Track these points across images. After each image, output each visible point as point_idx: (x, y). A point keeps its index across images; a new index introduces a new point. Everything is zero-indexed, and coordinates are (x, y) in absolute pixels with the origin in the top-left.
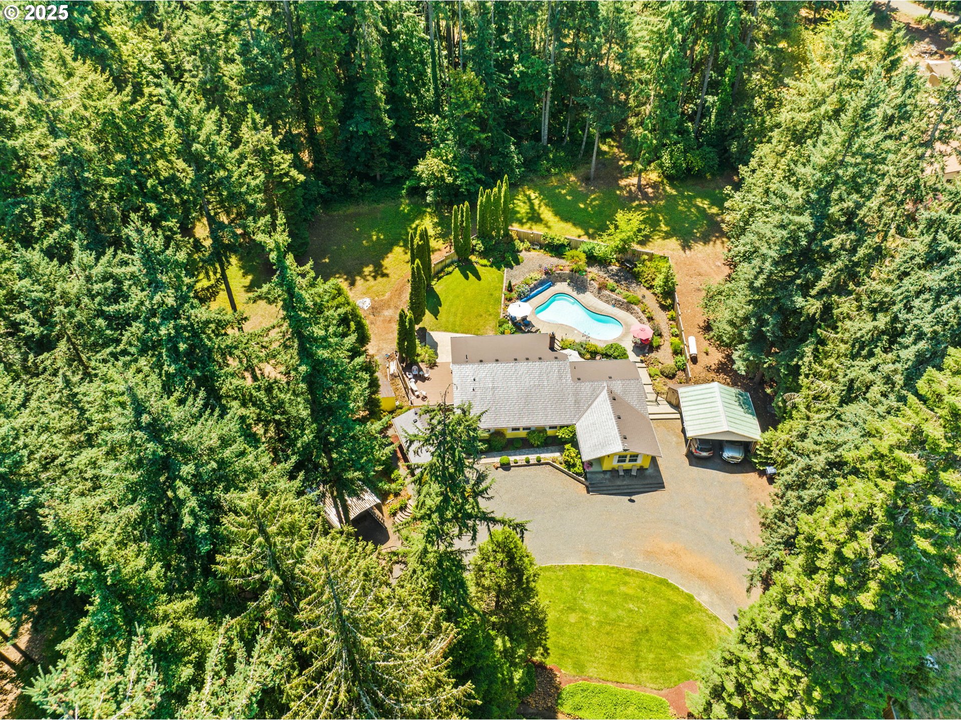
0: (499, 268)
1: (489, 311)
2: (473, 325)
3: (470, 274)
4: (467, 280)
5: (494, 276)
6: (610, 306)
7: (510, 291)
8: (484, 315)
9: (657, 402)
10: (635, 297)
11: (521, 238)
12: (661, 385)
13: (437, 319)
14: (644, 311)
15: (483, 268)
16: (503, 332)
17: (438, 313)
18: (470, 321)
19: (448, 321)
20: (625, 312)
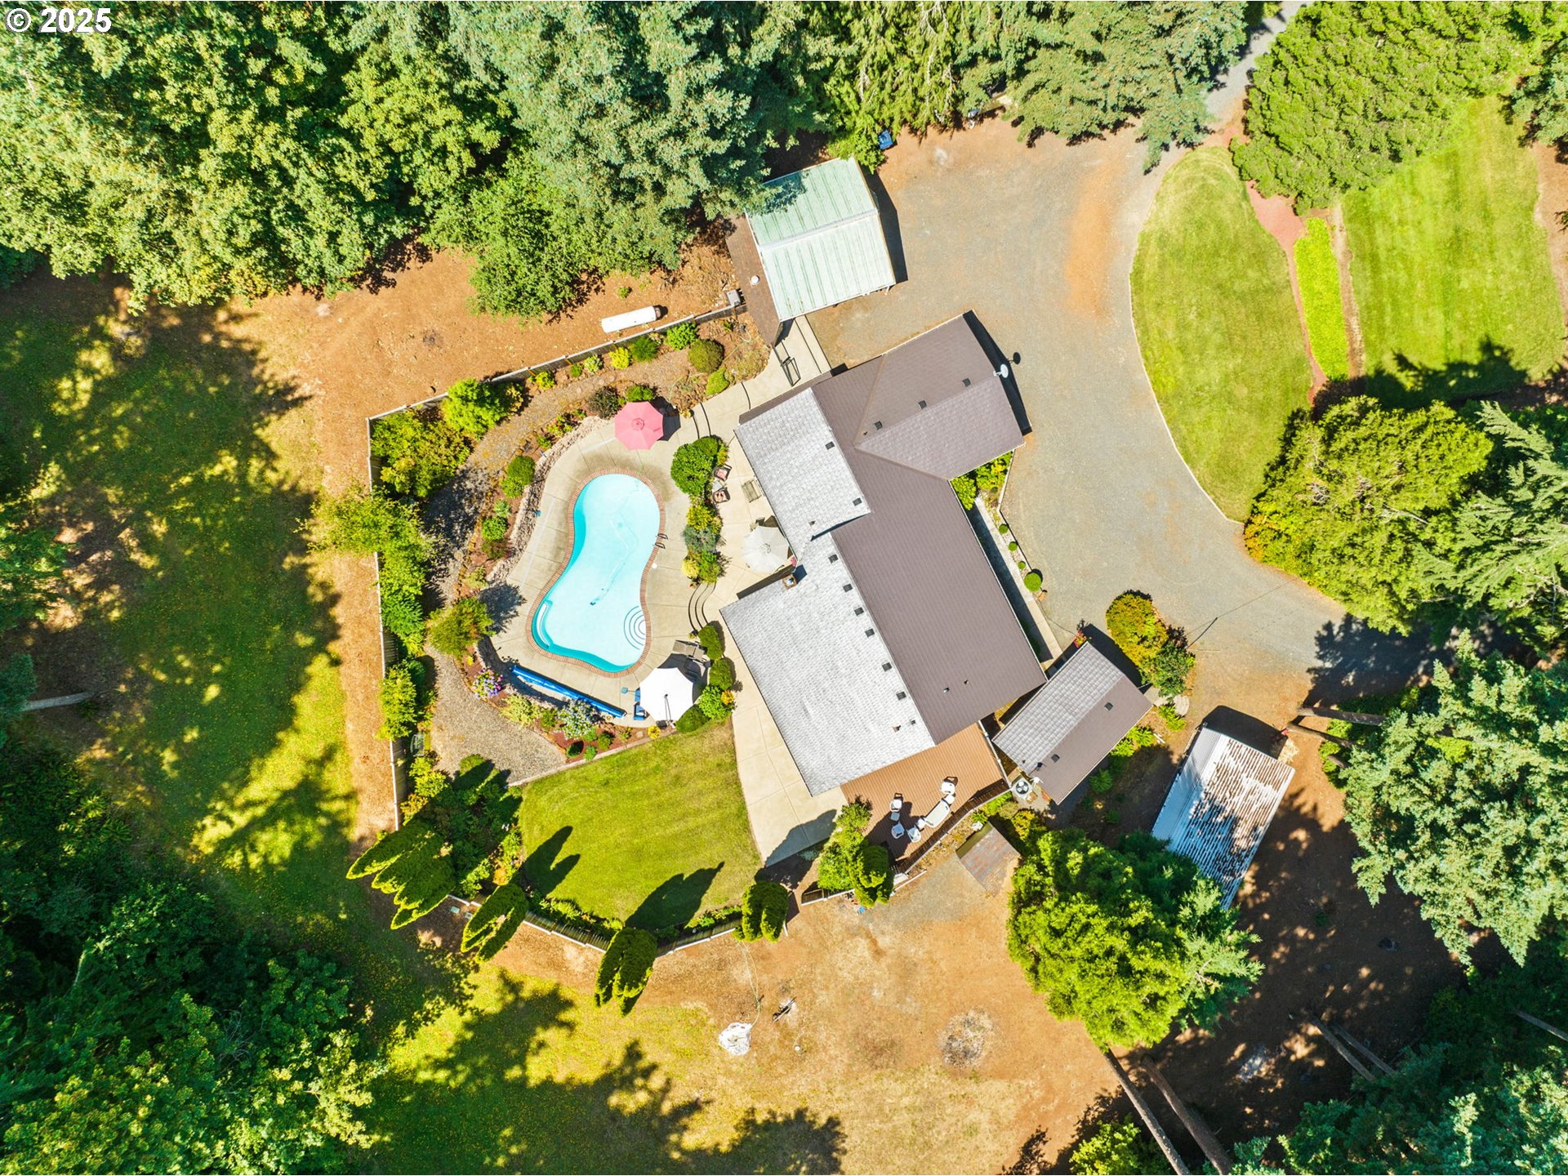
0: (515, 803)
1: (657, 767)
2: (709, 782)
3: (559, 858)
4: (578, 857)
5: (543, 802)
6: (538, 520)
7: (577, 748)
8: (673, 772)
9: (785, 363)
10: (515, 470)
11: (407, 787)
12: (743, 364)
13: (721, 865)
14: (550, 439)
15: (525, 838)
16: (729, 707)
17: (701, 871)
18: (700, 793)
19: (720, 838)
20: (547, 484)
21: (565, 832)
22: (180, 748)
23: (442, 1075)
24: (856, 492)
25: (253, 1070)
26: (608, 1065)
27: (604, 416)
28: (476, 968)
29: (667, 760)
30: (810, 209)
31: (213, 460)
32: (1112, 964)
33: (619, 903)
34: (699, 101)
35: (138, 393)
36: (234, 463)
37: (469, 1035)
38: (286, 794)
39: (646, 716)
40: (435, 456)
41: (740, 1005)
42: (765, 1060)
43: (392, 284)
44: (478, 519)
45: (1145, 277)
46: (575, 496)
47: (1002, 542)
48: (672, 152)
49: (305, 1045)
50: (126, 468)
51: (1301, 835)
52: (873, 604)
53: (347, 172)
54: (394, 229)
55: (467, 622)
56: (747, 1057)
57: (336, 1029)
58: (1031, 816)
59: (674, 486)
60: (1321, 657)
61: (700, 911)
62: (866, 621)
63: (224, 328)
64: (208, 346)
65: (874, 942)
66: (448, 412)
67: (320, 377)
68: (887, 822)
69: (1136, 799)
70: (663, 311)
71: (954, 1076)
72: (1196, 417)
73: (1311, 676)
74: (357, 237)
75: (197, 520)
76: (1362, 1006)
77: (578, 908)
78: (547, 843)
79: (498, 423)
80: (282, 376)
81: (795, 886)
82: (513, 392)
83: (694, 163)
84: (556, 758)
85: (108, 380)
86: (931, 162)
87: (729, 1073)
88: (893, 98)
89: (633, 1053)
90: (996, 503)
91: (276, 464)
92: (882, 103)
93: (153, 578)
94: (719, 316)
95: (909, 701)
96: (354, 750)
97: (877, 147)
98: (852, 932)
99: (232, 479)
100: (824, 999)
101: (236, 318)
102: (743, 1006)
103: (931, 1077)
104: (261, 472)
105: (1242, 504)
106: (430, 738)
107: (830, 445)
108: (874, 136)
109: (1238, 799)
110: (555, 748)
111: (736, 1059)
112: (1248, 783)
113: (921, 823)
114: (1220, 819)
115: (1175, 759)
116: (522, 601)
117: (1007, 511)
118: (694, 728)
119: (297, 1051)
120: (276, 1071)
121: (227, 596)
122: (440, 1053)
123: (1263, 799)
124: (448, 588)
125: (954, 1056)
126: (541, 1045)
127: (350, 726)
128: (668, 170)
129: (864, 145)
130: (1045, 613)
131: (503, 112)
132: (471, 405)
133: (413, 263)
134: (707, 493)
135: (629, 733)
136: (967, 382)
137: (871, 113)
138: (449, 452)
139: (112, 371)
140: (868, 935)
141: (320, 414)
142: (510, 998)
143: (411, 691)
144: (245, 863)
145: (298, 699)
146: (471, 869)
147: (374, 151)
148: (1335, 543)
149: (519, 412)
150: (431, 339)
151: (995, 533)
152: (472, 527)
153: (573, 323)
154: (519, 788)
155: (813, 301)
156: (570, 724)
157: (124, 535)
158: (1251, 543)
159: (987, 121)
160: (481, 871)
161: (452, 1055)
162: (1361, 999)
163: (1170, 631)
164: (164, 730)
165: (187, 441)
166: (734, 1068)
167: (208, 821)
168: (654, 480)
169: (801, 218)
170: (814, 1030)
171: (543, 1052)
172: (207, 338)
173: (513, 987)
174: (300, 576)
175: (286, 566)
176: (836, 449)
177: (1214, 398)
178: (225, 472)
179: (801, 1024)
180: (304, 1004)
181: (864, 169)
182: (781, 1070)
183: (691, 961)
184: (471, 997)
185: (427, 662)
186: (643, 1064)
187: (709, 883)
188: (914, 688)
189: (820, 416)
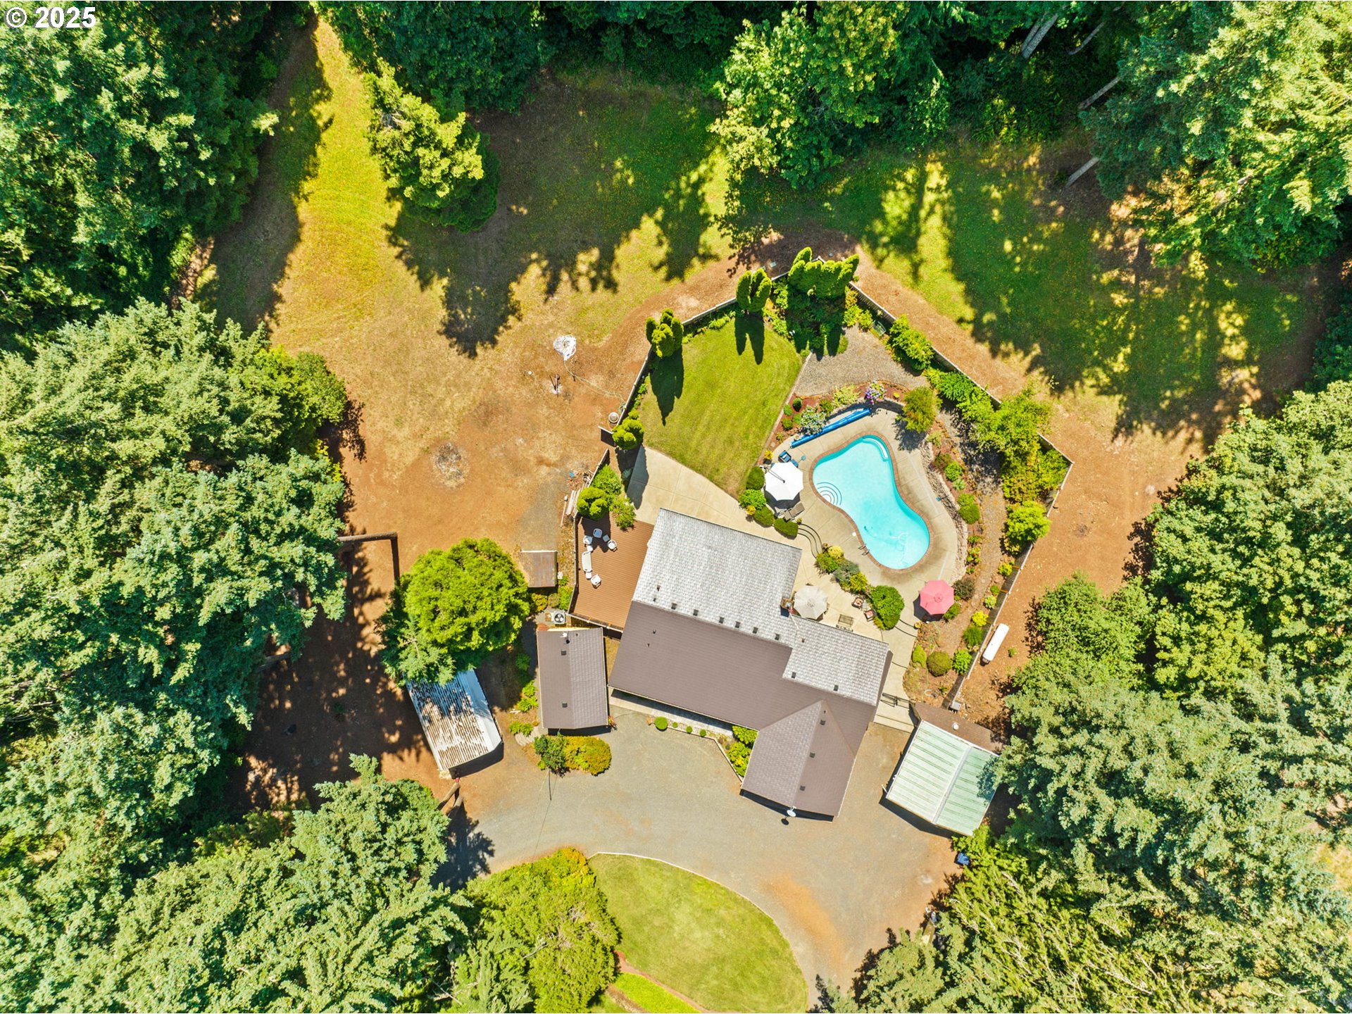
0: (799, 348)
1: (747, 438)
2: (713, 457)
3: (748, 342)
4: (740, 353)
5: (786, 362)
6: (935, 496)
7: (797, 407)
8: (737, 444)
9: (896, 700)
10: (974, 511)
11: (862, 303)
12: (916, 678)
13: (664, 423)
14: (972, 544)
15: (776, 335)
16: (745, 505)
17: (671, 409)
18: (712, 447)
19: (679, 435)
20: (949, 518)
21: (759, 359)
22: (995, 203)
23: (694, 177)
24: (798, 679)
25: (803, 109)
26: (618, 266)
27: (957, 584)
28: (732, 246)
29: (745, 447)
30: (967, 790)
31: (1129, 359)
32: (469, 607)
33: (695, 352)
34: (1087, 803)
35: (1199, 354)
36: (1116, 370)
37: (702, 211)
38: (918, 234)
39: (780, 460)
40: (1022, 478)
41: (581, 364)
42: (540, 350)
43: (1130, 538)
44: (965, 467)
45: (764, 927)
46: (930, 527)
47: (697, 726)
48: (1073, 763)
49: (789, 144)
50: (1164, 313)
51: (394, 738)
52: (735, 634)
53: (1212, 588)
54: (1159, 573)
55: (920, 416)
56: (550, 344)
57: (779, 163)
58: (540, 608)
59: (886, 583)
60: (479, 834)
61: (650, 389)
62: (729, 624)
63: (1191, 430)
64: (1189, 413)
65: (548, 465)
66: (1038, 507)
67: (1117, 457)
68: (607, 531)
69: (494, 670)
70: (983, 663)
71: (438, 440)
72: (667, 886)
73: (473, 821)
74: (1173, 552)
75: (1105, 323)
76: (271, 687)
77: (713, 328)
78: (762, 344)
79: (1007, 526)
80: (1139, 436)
81: (617, 451)
82: (1016, 548)
83: (1057, 768)
84: (803, 391)
85: (1220, 345)
86: (928, 871)
87: (551, 325)
88: (986, 886)
89: (611, 285)
90: (720, 742)
91: (1095, 390)
92: (988, 879)
93: (1096, 272)
94: (954, 690)
95: (668, 607)
96: (906, 291)
97: (964, 852)
98: (564, 458)
99: (1108, 361)
100: (543, 411)
101: (1190, 441)
102: (580, 365)
103: (448, 428)
104: (1098, 379)
105: (600, 869)
106: (876, 336)
107: (836, 688)
108: (973, 857)
109: (453, 727)
110: (808, 395)
111: (555, 337)
112: (458, 740)
113: (590, 548)
114: (452, 708)
115: (496, 709)
116: (901, 448)
117: (710, 743)
118: (750, 477)
119: (790, 137)
120: (792, 122)
121: (1051, 302)
122: (706, 188)
123: (441, 740)
124: (946, 418)
125: (449, 451)
126: (660, 243)
127: (922, 301)
128: (1065, 752)
129: (973, 847)
130: (639, 714)
131: (1168, 693)
132: (1032, 526)
133: (1130, 558)
134: (867, 597)
135: (779, 440)
136: (802, 788)
137: (988, 867)
138: (1016, 487)
139: (1223, 351)
140: (555, 465)
141: (1099, 438)
142: (701, 251)
143: (911, 354)
144: (904, 180)
145: (961, 287)
146: (789, 297)
147: (1211, 611)
148: (541, 898)
149: (1002, 540)
150: (1083, 530)
151: (705, 726)
152: (966, 461)
153: (1020, 611)
154: (805, 356)
155: (917, 747)
156: (814, 416)
157: (1133, 279)
158: (576, 854)
159: (923, 919)
160: (783, 301)
161: (700, 193)
162: (275, 690)
163: (567, 769)
164: (1012, 205)
165: (1150, 357)
166: (551, 331)
167: (944, 182)
168: (900, 576)
169: (966, 781)
170: (531, 391)
171: (655, 241)
172: (1194, 416)
173: (705, 257)
174: (1023, 346)
175: (1036, 346)
176: (831, 689)
177: (668, 904)
178: (1115, 360)
179: (541, 386)
180: (808, 159)
181: (959, 836)
182: (527, 353)
183: (628, 361)
184: (720, 229)
185: (917, 373)
186: (601, 286)
187: (661, 408)
188: (671, 615)
189: (856, 697)
